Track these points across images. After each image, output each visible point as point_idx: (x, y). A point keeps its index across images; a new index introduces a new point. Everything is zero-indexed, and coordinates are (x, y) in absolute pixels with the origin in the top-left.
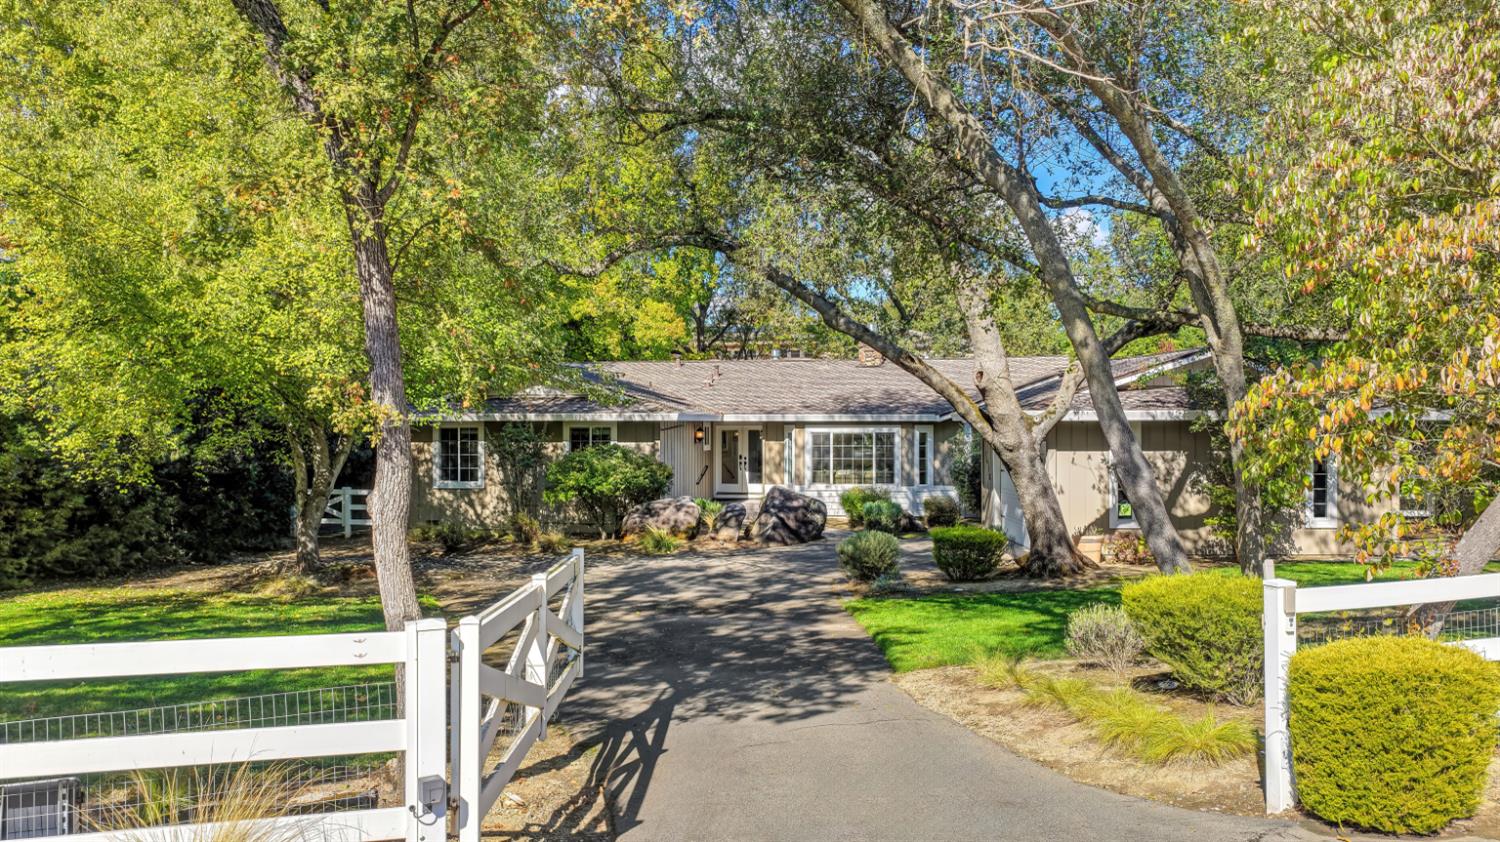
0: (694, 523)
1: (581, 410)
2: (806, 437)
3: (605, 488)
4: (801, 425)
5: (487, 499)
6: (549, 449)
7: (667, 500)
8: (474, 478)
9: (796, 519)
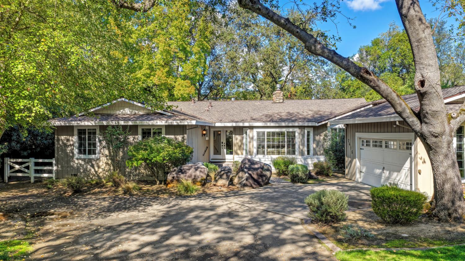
0: (205, 177)
1: (147, 119)
2: (254, 133)
3: (158, 159)
4: (252, 128)
5: (101, 164)
6: (131, 138)
7: (190, 165)
8: (94, 153)
9: (257, 174)
